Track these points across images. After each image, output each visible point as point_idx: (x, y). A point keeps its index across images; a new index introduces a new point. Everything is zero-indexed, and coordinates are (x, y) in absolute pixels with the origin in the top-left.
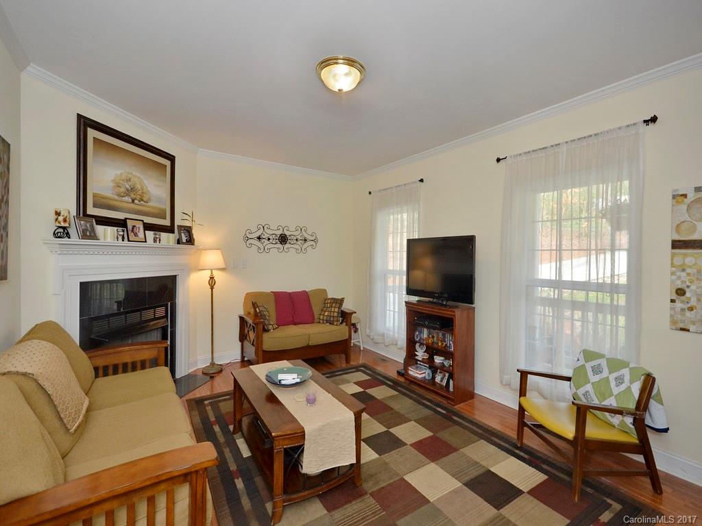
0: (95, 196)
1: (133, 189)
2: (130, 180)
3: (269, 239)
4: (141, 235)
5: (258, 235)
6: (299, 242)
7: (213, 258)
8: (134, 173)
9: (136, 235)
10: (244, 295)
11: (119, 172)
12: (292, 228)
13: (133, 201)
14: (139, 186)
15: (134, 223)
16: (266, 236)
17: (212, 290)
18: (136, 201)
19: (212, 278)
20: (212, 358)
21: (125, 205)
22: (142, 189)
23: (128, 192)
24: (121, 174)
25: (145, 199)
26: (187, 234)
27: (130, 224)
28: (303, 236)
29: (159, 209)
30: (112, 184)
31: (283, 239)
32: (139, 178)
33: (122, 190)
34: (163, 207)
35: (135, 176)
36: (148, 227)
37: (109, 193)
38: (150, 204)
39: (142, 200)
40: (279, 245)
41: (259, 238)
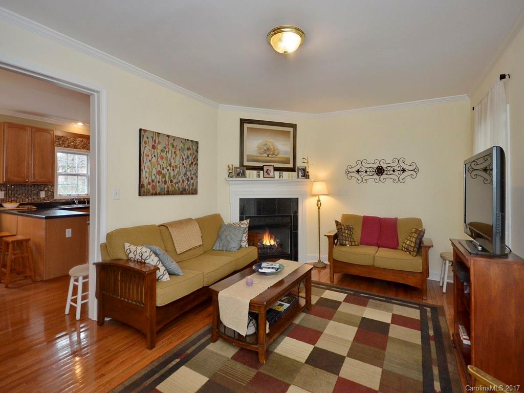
0: (247, 156)
1: (268, 149)
2: (266, 144)
3: (366, 172)
4: (272, 174)
5: (357, 169)
6: (396, 173)
7: (319, 187)
8: (269, 140)
9: (268, 174)
10: (341, 216)
11: (260, 142)
12: (389, 160)
13: (268, 156)
14: (272, 147)
15: (268, 168)
16: (364, 169)
17: (319, 209)
18: (270, 156)
19: (319, 201)
20: (320, 257)
21: (264, 159)
22: (274, 148)
23: (265, 151)
24: (262, 142)
25: (275, 154)
26: (303, 172)
27: (265, 169)
28: (401, 166)
29: (285, 158)
30: (256, 149)
31: (380, 171)
32: (271, 142)
33: (262, 150)
34: (287, 156)
35: (269, 142)
36: (276, 169)
37: (255, 154)
38: (279, 156)
39: (274, 154)
40: (376, 177)
41: (358, 171)
